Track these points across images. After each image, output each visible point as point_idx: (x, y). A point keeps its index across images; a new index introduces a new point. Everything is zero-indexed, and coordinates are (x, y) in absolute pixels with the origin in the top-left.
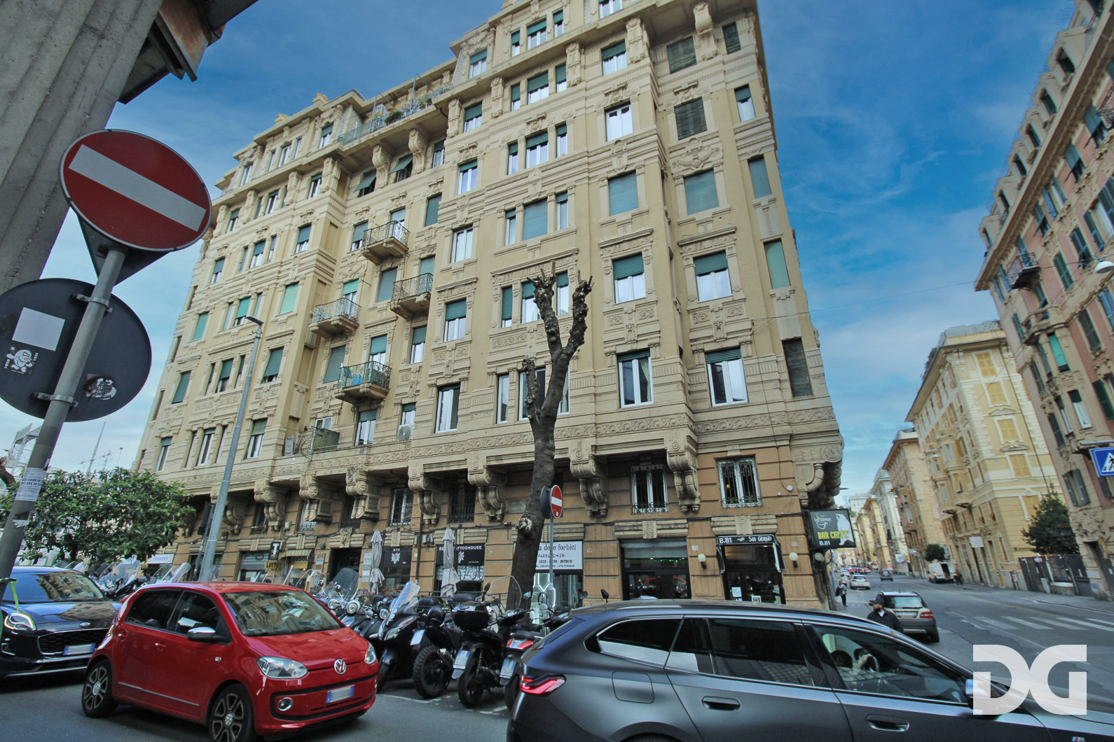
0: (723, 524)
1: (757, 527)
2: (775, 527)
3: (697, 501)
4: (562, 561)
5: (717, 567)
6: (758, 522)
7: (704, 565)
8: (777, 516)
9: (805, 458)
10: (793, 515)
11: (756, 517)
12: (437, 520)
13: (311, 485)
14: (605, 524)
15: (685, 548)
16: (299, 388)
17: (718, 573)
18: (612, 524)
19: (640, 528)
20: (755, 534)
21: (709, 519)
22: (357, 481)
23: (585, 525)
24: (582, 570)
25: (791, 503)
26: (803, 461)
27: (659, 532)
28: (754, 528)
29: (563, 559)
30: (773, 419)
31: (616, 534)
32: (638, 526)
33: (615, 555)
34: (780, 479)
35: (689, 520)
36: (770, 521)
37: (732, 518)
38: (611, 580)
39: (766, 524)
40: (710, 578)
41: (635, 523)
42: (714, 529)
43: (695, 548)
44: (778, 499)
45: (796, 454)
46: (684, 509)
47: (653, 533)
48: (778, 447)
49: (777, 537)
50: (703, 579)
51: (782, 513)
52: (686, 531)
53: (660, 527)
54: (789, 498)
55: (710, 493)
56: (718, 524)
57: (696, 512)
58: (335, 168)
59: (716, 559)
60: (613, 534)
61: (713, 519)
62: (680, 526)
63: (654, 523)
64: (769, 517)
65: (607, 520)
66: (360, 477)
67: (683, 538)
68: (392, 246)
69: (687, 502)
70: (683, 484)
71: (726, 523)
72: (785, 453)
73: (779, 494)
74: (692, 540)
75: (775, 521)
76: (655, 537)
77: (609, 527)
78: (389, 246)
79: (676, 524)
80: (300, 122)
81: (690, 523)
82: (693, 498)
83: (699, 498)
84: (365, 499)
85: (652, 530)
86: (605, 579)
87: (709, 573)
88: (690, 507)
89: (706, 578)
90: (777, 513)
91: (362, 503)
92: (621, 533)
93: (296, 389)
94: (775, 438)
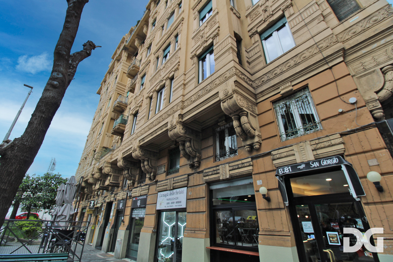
0: (283, 155)
1: (319, 152)
2: (342, 146)
3: (256, 139)
4: (177, 202)
5: (281, 200)
6: (319, 146)
7: (267, 199)
8: (342, 135)
9: (367, 67)
10: (363, 128)
11: (317, 141)
12: (133, 183)
13: (96, 172)
14: (199, 173)
15: (251, 184)
16: (108, 135)
17: (282, 206)
18: (202, 172)
19: (218, 171)
20: (318, 159)
21: (269, 154)
22: (105, 167)
23: (189, 175)
24: (186, 208)
25: (358, 117)
26: (366, 70)
27: (231, 172)
28: (315, 153)
29: (177, 200)
30: (320, 46)
31: (205, 178)
32: (216, 170)
33: (204, 195)
34: (339, 96)
35: (253, 158)
36: (333, 142)
37: (291, 148)
38: (201, 214)
39: (329, 146)
40: (275, 212)
41: (215, 169)
42: (275, 162)
43: (259, 182)
44: (340, 116)
45: (355, 67)
46: (247, 149)
47: (226, 174)
48: (330, 68)
49: (347, 158)
50: (268, 213)
51: (349, 130)
52: (251, 168)
53: (231, 168)
54: (354, 112)
55: (269, 131)
56: (278, 156)
57: (258, 150)
58: (126, 53)
59: (279, 191)
60: (203, 179)
61: (273, 153)
62: (246, 165)
63: (227, 166)
64: (331, 137)
65: (200, 170)
66: (107, 165)
67: (249, 175)
68: (134, 68)
69: (249, 142)
70: (240, 125)
71: (285, 154)
72: (341, 70)
73: (340, 110)
74: (257, 176)
75: (341, 140)
76: (228, 177)
77: (201, 175)
78: (133, 69)
79: (243, 163)
80: (121, 45)
81: (254, 161)
82: (253, 137)
83: (259, 136)
84: (111, 176)
85: (226, 172)
86: (197, 214)
87: (273, 206)
88: (251, 146)
89: (271, 212)
90: (341, 132)
91: (109, 178)
92: (207, 178)
93: (106, 136)
94: (325, 60)
